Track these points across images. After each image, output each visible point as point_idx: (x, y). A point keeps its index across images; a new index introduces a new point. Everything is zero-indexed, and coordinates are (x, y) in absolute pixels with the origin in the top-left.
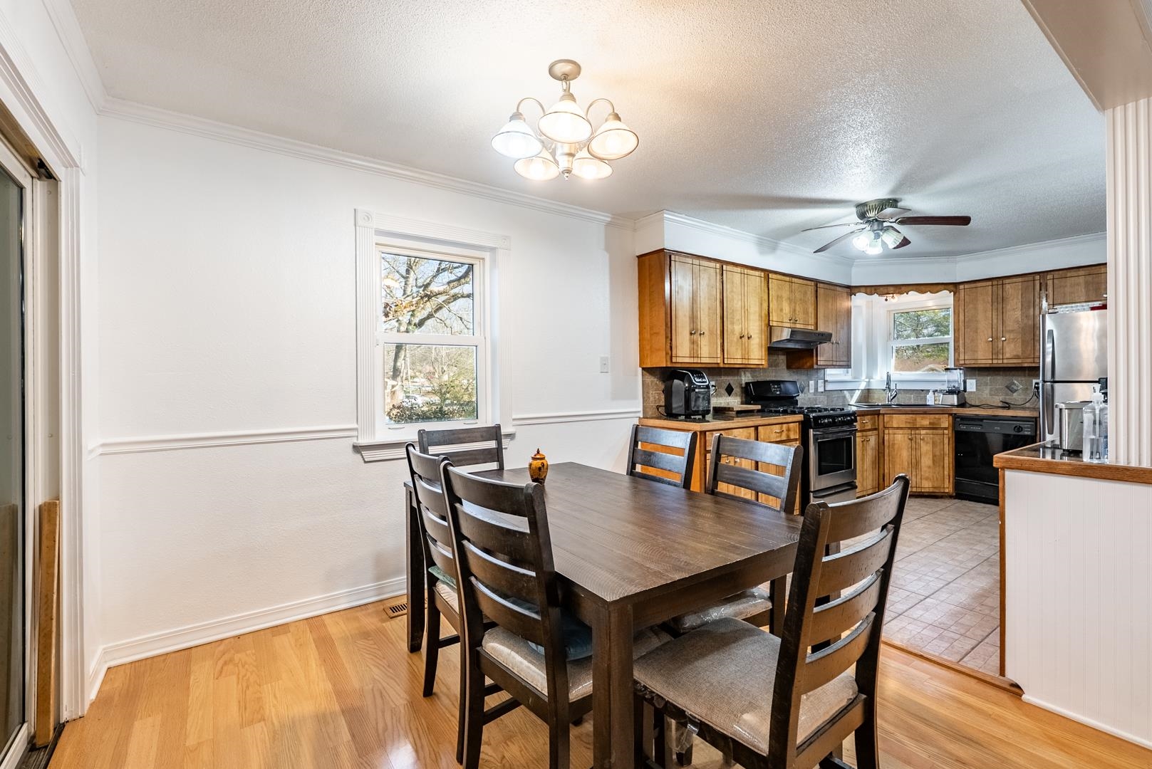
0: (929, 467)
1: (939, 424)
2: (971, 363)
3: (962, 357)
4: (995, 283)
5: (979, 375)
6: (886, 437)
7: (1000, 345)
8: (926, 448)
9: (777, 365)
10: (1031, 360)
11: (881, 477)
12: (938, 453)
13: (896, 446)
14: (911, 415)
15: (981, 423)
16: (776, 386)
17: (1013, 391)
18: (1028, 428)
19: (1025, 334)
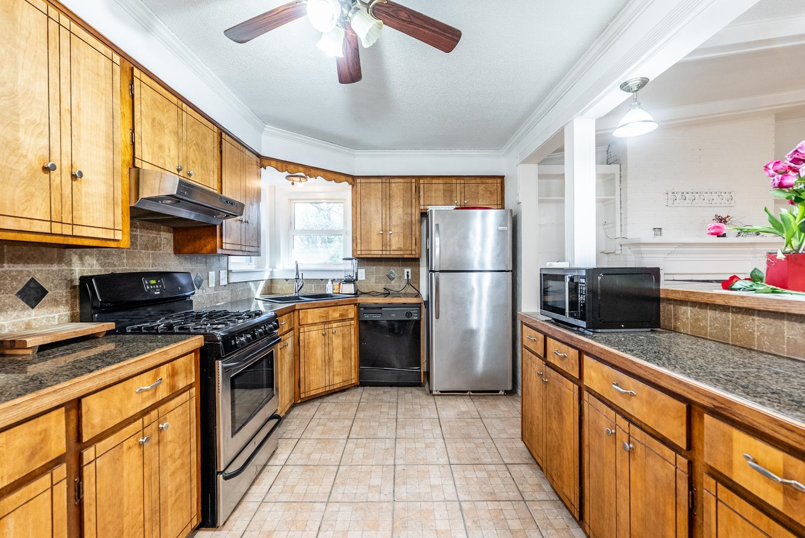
0: (340, 361)
1: (347, 315)
2: (365, 254)
3: (359, 248)
4: (384, 180)
5: (368, 265)
6: (302, 337)
7: (388, 238)
8: (337, 341)
9: (156, 247)
10: (409, 252)
11: (297, 383)
12: (346, 345)
13: (311, 345)
14: (325, 309)
15: (379, 311)
16: (153, 282)
17: (392, 279)
18: (415, 313)
19: (405, 229)
